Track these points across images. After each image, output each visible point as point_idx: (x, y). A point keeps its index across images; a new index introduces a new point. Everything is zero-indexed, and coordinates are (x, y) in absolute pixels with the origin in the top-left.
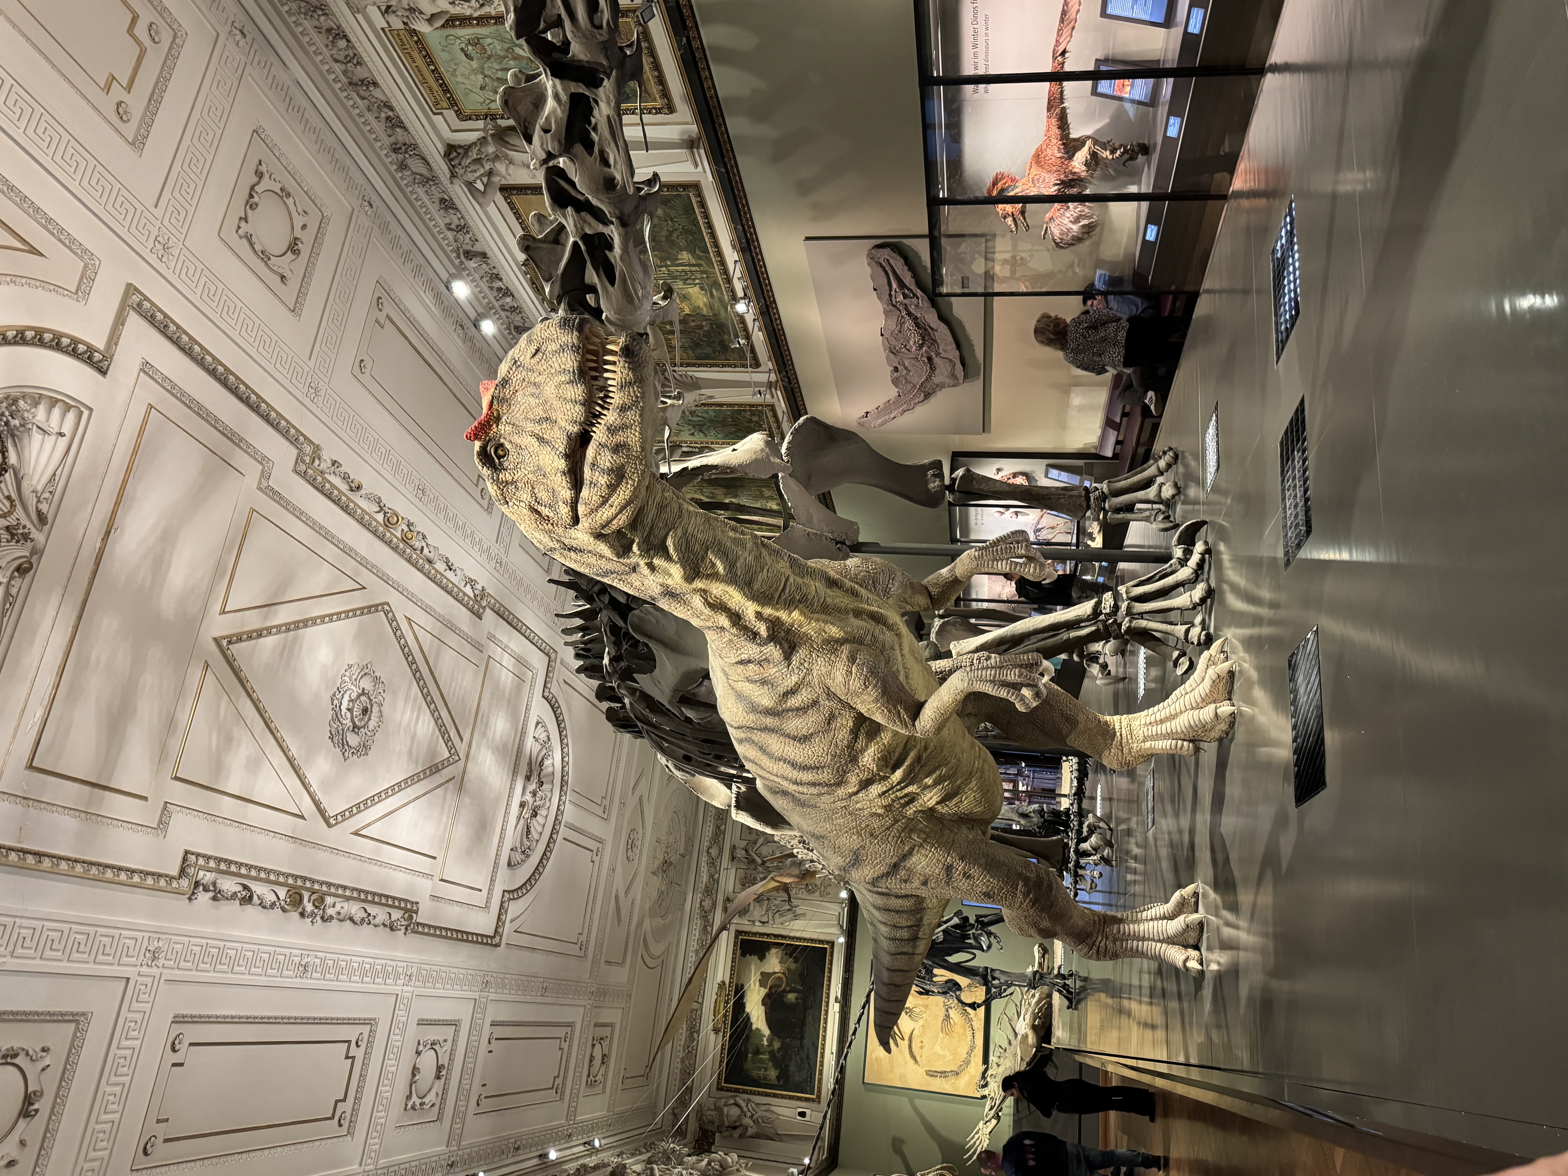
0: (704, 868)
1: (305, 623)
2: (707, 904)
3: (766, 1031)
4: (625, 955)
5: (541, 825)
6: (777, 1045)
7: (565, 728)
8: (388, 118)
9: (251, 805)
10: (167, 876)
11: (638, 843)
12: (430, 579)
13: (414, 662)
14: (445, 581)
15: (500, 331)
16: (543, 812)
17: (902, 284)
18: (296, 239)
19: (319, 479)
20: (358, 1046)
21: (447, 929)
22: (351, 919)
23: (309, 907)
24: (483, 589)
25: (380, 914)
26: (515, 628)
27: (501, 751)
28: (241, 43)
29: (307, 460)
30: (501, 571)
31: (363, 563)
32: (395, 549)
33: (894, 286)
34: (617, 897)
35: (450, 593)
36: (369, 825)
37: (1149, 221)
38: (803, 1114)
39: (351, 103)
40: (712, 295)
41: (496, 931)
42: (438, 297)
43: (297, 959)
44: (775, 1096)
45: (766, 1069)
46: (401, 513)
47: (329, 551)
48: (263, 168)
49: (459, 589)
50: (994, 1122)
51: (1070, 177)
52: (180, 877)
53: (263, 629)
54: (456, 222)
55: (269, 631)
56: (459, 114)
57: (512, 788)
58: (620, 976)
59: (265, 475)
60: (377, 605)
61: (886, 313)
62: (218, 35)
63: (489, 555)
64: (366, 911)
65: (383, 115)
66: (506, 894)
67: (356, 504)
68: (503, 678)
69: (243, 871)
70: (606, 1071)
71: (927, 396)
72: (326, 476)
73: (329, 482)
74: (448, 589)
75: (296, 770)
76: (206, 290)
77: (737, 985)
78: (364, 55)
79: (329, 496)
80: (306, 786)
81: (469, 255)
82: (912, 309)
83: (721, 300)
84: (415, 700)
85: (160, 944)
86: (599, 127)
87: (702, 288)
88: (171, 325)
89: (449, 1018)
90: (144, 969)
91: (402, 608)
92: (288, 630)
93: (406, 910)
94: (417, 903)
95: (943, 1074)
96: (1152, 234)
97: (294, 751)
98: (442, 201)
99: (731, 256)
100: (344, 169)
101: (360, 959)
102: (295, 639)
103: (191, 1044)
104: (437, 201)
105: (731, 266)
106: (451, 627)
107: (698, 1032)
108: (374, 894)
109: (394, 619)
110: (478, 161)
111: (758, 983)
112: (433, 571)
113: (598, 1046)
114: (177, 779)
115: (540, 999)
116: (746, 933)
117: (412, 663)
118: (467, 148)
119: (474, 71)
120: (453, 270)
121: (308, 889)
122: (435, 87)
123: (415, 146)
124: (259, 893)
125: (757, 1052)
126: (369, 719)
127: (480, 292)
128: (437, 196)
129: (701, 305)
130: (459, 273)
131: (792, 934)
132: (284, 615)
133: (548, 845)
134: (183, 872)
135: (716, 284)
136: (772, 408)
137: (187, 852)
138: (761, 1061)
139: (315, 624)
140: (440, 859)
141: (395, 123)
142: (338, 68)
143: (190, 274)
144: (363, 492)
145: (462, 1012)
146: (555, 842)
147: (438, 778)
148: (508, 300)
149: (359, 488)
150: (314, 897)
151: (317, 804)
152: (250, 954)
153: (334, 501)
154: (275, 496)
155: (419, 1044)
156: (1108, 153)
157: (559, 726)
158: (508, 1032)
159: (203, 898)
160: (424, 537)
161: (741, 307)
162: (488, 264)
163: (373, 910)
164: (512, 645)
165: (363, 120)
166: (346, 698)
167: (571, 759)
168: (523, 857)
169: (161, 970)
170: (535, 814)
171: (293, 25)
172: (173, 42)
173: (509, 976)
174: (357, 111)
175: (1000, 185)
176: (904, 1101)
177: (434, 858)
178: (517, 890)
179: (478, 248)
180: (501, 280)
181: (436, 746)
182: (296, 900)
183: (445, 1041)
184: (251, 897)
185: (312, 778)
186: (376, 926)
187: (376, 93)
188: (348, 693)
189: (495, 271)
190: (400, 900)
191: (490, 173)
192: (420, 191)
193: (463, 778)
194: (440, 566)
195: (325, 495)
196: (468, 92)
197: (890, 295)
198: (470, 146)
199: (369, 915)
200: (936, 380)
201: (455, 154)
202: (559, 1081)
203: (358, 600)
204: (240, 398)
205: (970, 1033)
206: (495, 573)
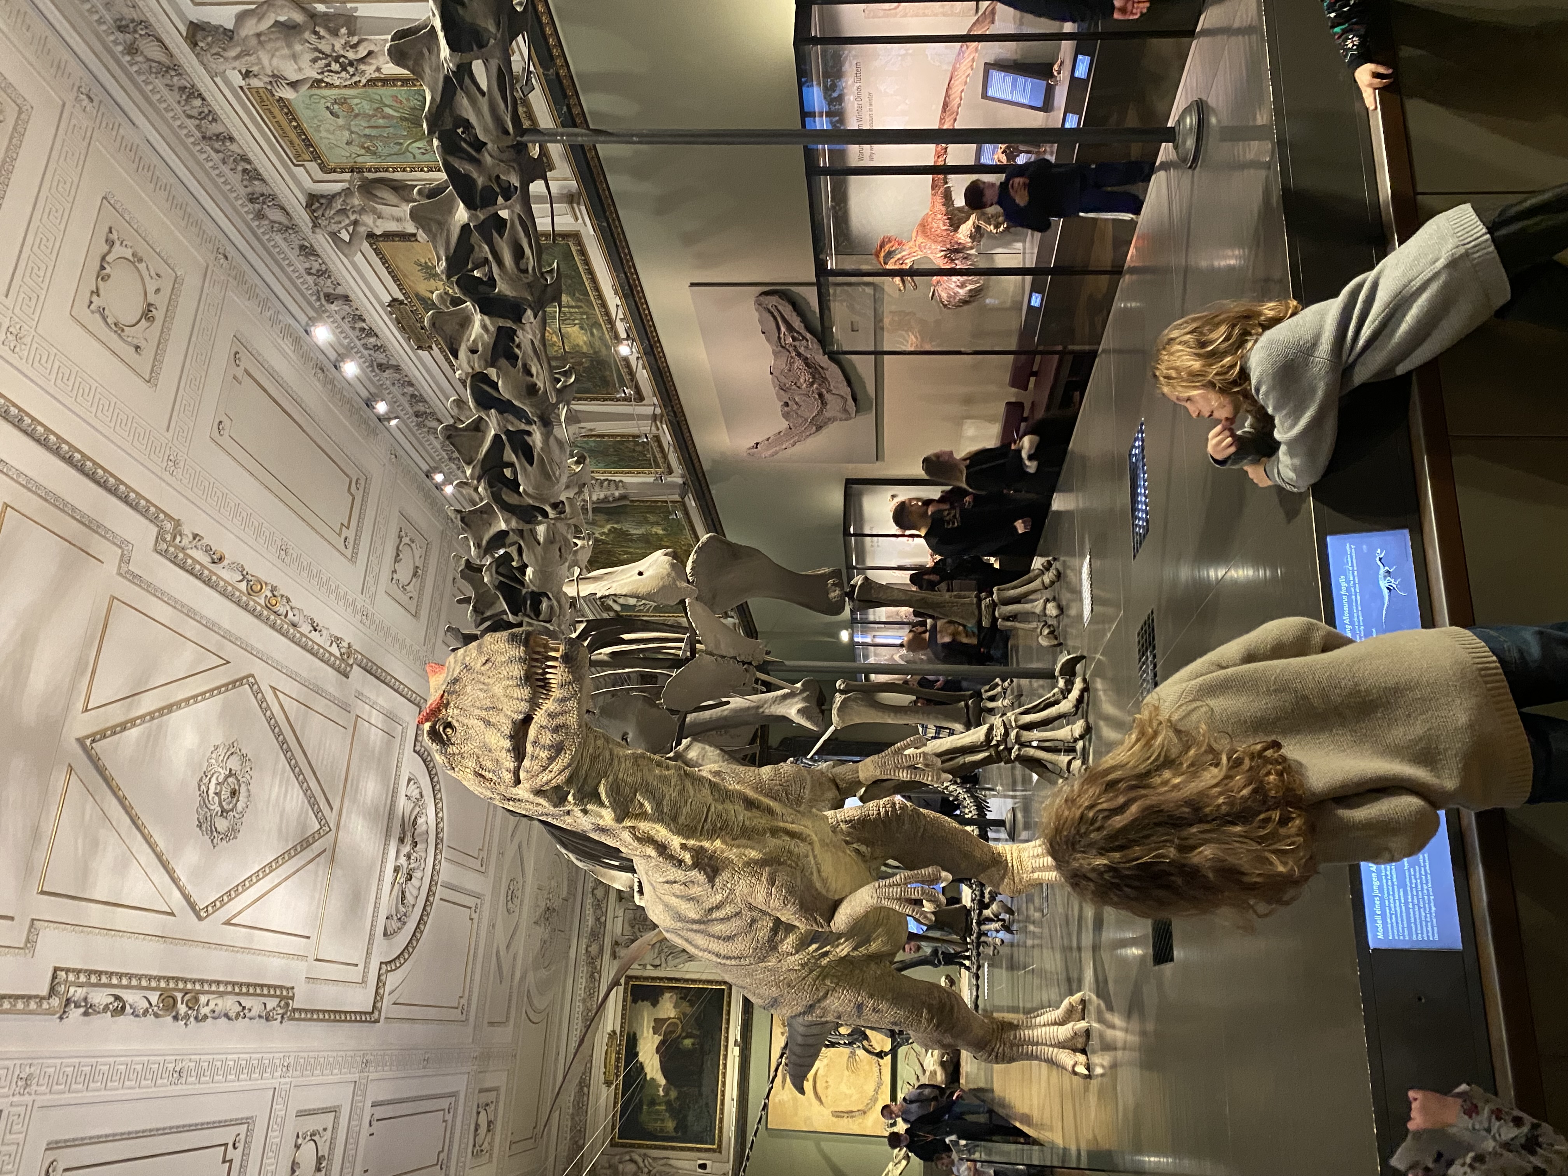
0: (589, 911)
1: (170, 708)
2: (594, 949)
3: (662, 1081)
4: (508, 1013)
5: (417, 889)
6: (673, 1094)
7: (438, 782)
8: (245, 171)
9: (120, 909)
10: (36, 997)
11: (519, 893)
12: (295, 643)
13: (281, 733)
14: (310, 643)
15: (362, 369)
16: (418, 874)
17: (790, 328)
18: (150, 305)
19: (181, 555)
20: (235, 1147)
21: (324, 1011)
22: (227, 1016)
23: (182, 1009)
24: (349, 646)
25: (254, 1004)
26: (383, 682)
27: (372, 815)
28: (88, 109)
29: (168, 537)
30: (368, 623)
31: (227, 636)
32: (259, 617)
33: (783, 329)
34: (498, 952)
35: (315, 655)
36: (240, 913)
37: (1034, 289)
38: (703, 1166)
39: (205, 156)
40: (592, 334)
41: (374, 1007)
42: (297, 341)
43: (171, 1066)
44: (673, 1148)
45: (663, 1121)
46: (263, 577)
47: (191, 628)
48: (114, 236)
49: (325, 650)
50: (904, 1163)
51: (956, 246)
52: (50, 996)
53: (126, 722)
54: (316, 266)
55: (133, 722)
56: (323, 168)
57: (385, 853)
58: (503, 1036)
59: (125, 559)
60: (242, 679)
61: (775, 353)
62: (64, 105)
63: (355, 607)
64: (240, 1004)
65: (240, 168)
66: (384, 966)
67: (218, 577)
68: (372, 737)
69: (115, 981)
70: (493, 1139)
71: (819, 428)
72: (189, 552)
73: (191, 558)
74: (314, 651)
75: (165, 865)
76: (60, 375)
77: (628, 1034)
78: (219, 112)
79: (191, 572)
80: (175, 880)
81: (330, 298)
82: (802, 350)
83: (602, 338)
84: (283, 771)
85: (32, 1069)
86: (522, 345)
87: (582, 328)
88: (26, 418)
89: (329, 1105)
90: (16, 1099)
91: (266, 677)
92: (153, 719)
93: (282, 998)
94: (293, 988)
95: (850, 1113)
96: (1036, 301)
97: (162, 846)
98: (302, 248)
99: (613, 301)
100: (197, 224)
101: (236, 1056)
102: (160, 727)
103: (65, 1170)
104: (297, 247)
105: (613, 310)
106: (318, 691)
107: (589, 1087)
108: (248, 985)
109: (260, 691)
110: (342, 212)
111: (651, 1030)
112: (298, 635)
113: (483, 1113)
114: (43, 893)
115: (421, 1072)
116: (637, 978)
117: (278, 734)
118: (331, 198)
119: (341, 128)
120: (312, 314)
121: (180, 990)
122: (297, 141)
123: (273, 197)
124: (131, 1001)
125: (653, 1103)
126: (238, 801)
127: (341, 332)
128: (296, 243)
129: (581, 343)
130: (319, 315)
131: (688, 976)
132: (148, 703)
133: (424, 909)
134: (52, 991)
135: (597, 325)
136: (657, 439)
137: (56, 969)
138: (658, 1112)
139: (179, 708)
140: (314, 938)
141: (253, 175)
142: (191, 124)
143: (43, 361)
144: (225, 563)
145: (342, 1097)
146: (431, 904)
147: (309, 854)
148: (372, 340)
149: (221, 559)
150: (187, 997)
151: (187, 897)
152: (123, 1067)
153: (196, 576)
154: (135, 579)
155: (298, 1137)
156: (992, 227)
157: (432, 780)
158: (388, 1111)
159: (75, 1014)
160: (288, 601)
161: (624, 350)
162: (351, 306)
163: (247, 1002)
164: (381, 701)
165: (217, 172)
166: (214, 781)
167: (446, 814)
168: (399, 924)
169: (33, 1097)
170: (410, 878)
171: (143, 84)
172: (18, 118)
173: (389, 1052)
174: (211, 164)
175: (887, 248)
176: (810, 1145)
177: (308, 938)
178: (394, 960)
179: (340, 291)
180: (364, 321)
181: (306, 818)
182: (169, 1004)
183: (325, 1130)
184: (123, 1008)
185: (181, 873)
186: (251, 1019)
187: (234, 147)
188: (215, 776)
189: (358, 313)
190: (275, 987)
191: (355, 223)
192: (278, 238)
193: (334, 849)
194: (305, 628)
195: (187, 571)
196: (332, 147)
197: (779, 338)
198: (334, 196)
199: (244, 1008)
200: (827, 414)
201: (317, 205)
202: (443, 1156)
203: (222, 677)
204: (97, 483)
205: (877, 1069)
206: (361, 626)
